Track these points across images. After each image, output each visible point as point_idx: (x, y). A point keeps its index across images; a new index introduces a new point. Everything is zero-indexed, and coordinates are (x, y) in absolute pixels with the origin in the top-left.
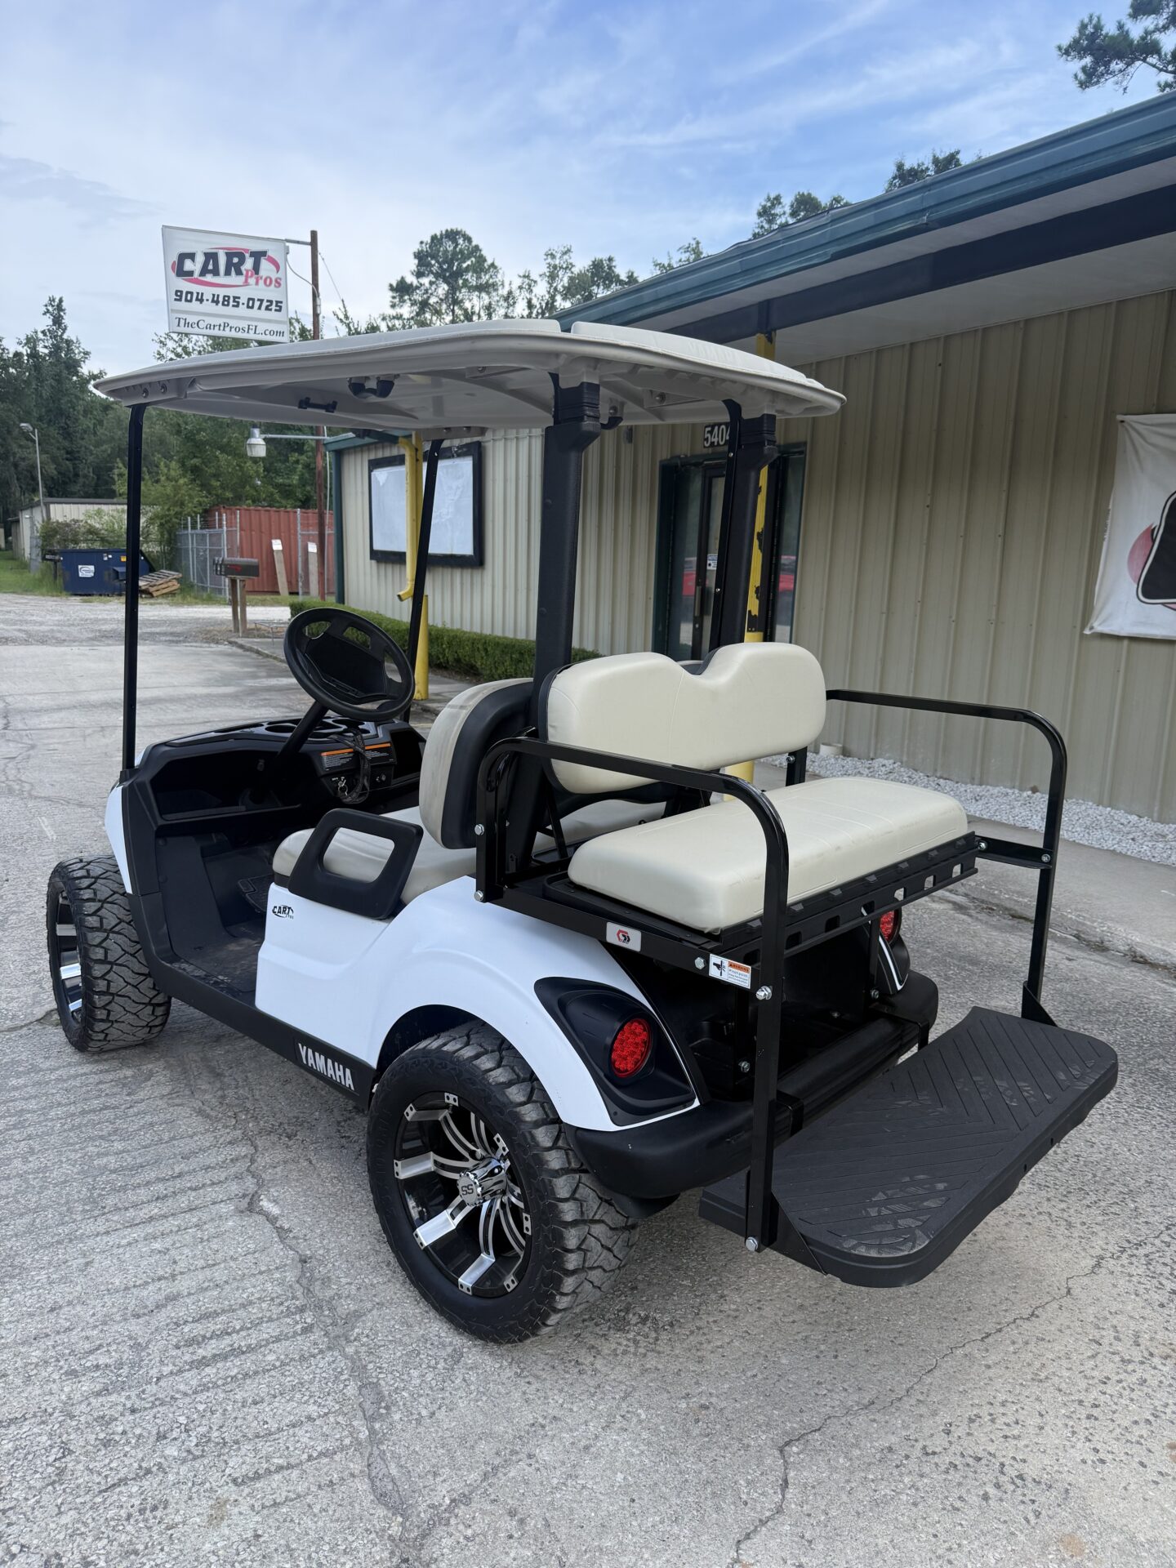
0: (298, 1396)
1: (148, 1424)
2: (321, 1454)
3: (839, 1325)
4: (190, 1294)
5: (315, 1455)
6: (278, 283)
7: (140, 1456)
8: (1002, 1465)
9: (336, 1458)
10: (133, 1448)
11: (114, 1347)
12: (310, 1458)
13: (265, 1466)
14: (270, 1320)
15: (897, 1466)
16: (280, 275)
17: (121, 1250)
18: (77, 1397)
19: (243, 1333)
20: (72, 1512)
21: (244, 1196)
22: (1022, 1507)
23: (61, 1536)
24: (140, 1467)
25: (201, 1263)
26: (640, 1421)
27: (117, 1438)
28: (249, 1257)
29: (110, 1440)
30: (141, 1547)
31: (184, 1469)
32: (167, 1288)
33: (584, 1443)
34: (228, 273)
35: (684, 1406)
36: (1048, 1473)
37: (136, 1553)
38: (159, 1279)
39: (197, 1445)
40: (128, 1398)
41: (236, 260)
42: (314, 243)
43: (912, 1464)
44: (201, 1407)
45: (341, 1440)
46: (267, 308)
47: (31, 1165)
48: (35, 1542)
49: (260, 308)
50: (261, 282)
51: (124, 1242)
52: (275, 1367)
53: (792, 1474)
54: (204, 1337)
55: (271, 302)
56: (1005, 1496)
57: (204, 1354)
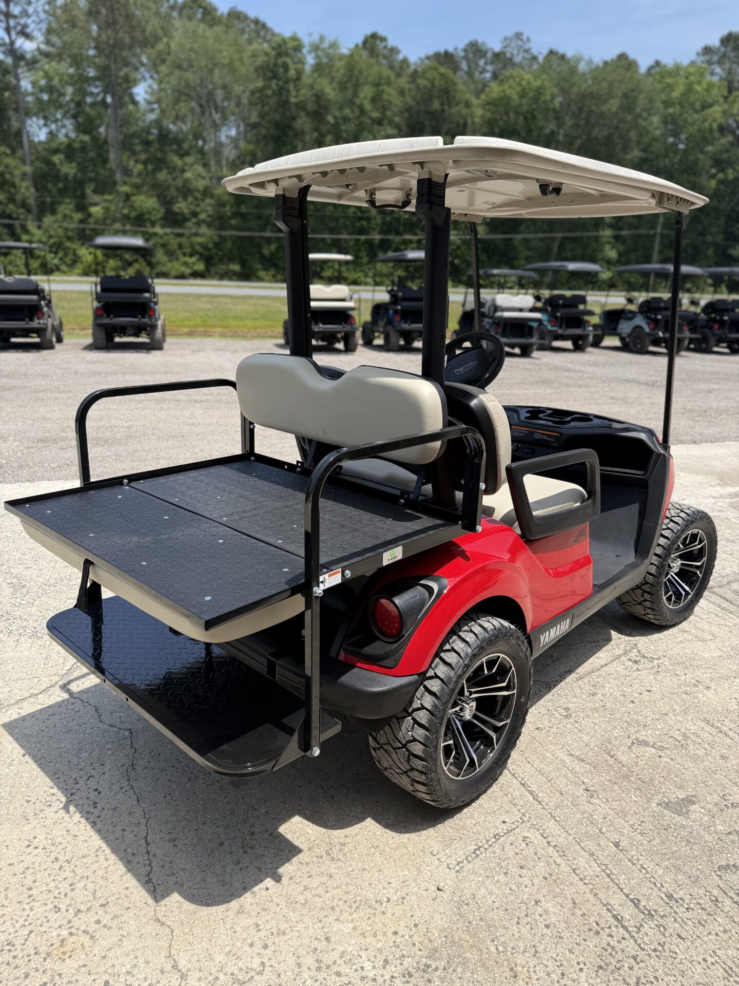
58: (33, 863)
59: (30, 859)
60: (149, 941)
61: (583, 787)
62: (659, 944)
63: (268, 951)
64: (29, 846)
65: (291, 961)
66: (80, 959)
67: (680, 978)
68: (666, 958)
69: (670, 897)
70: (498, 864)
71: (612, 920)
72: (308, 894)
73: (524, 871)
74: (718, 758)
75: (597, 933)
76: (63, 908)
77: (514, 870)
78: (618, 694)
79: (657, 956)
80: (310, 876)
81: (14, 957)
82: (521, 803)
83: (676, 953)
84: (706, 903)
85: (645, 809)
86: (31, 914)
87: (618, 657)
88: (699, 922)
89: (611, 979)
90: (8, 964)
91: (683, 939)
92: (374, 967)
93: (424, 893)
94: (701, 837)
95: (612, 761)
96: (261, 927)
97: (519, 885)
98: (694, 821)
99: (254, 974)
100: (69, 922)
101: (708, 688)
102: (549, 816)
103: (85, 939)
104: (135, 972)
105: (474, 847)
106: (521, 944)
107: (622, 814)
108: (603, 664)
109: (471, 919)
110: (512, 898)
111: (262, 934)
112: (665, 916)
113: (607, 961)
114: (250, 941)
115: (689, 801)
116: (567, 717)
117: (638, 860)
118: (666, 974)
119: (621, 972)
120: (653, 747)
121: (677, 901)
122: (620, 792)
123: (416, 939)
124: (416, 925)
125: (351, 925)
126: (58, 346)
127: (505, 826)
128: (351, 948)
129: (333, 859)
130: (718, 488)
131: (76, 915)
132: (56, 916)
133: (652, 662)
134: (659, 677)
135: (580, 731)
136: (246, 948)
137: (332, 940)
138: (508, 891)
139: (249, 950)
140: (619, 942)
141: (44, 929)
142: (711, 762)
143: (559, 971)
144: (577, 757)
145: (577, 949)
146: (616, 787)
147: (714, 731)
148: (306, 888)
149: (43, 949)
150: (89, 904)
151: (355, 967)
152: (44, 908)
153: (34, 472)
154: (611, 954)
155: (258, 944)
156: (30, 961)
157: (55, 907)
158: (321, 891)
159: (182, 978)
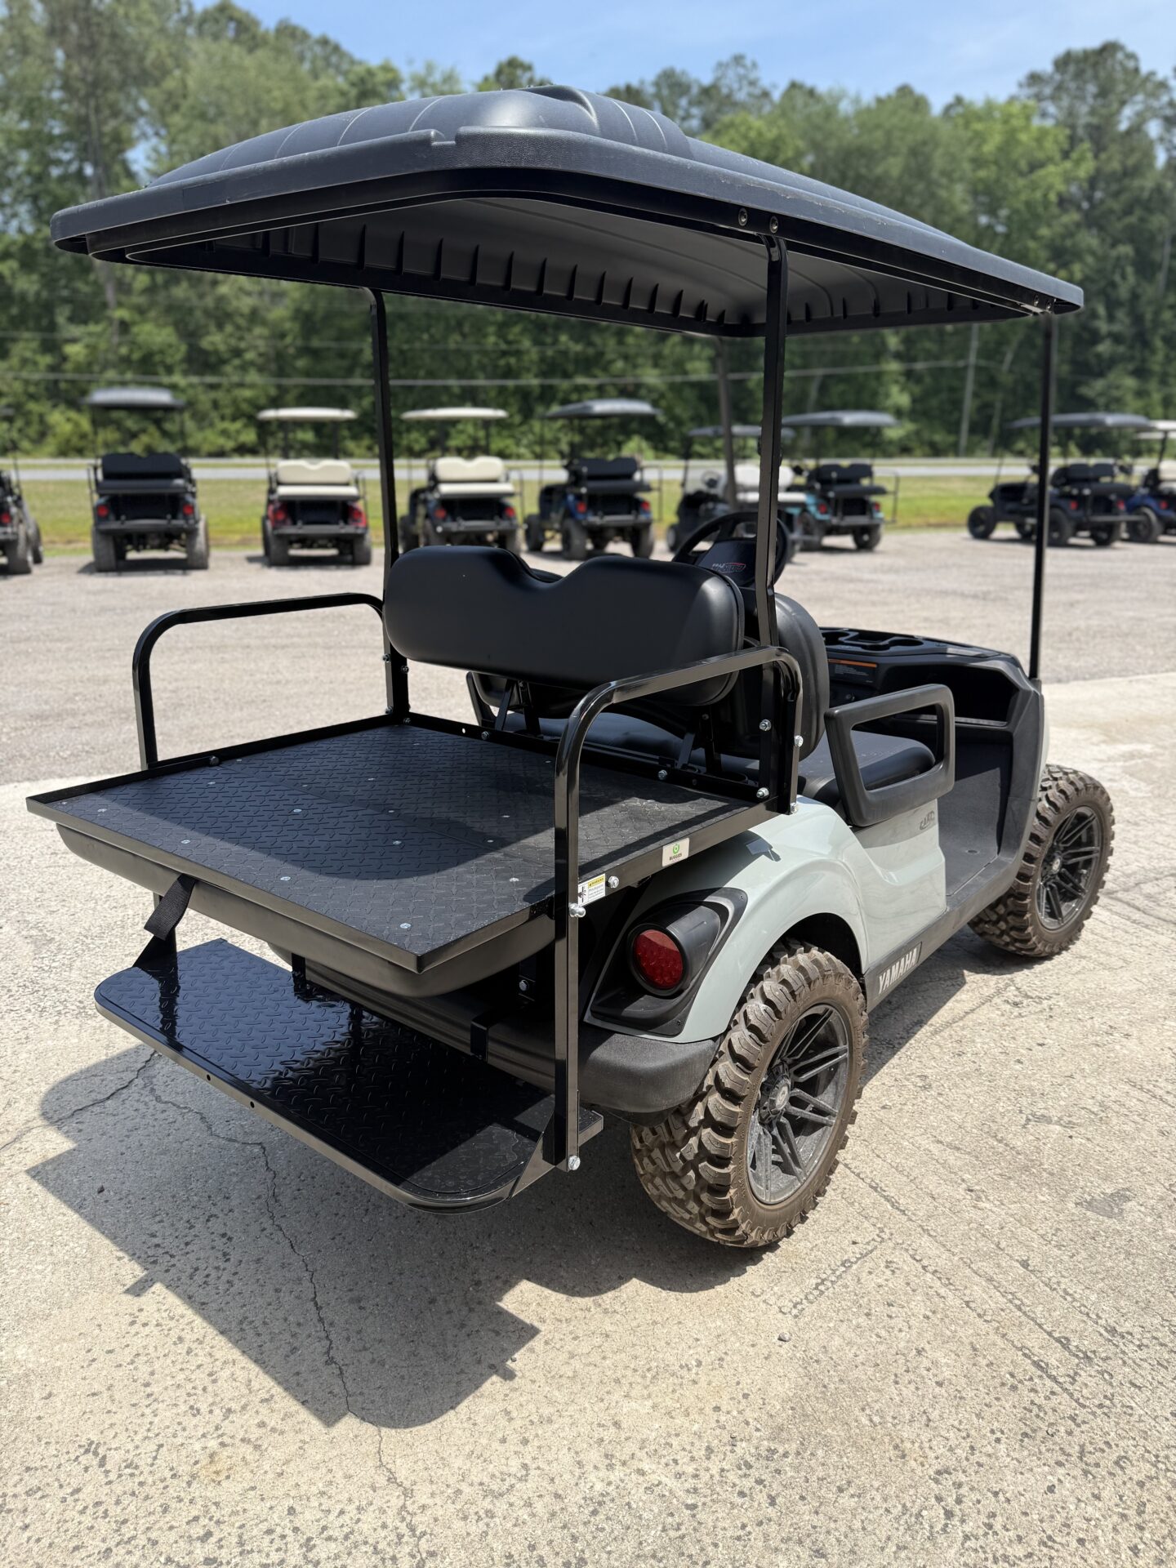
58: (145, 1347)
59: (138, 1343)
60: (346, 1447)
61: (964, 1186)
62: (1106, 1397)
63: (529, 1448)
64: (133, 1323)
65: (567, 1458)
66: (244, 1478)
67: (1142, 1442)
68: (1118, 1416)
69: (1113, 1331)
70: (855, 1302)
71: (1034, 1369)
72: (576, 1364)
73: (893, 1309)
74: (1155, 1133)
75: (1014, 1388)
76: (204, 1408)
77: (879, 1310)
78: (996, 1051)
79: (1105, 1414)
80: (576, 1338)
81: (141, 1484)
82: (876, 1214)
83: (1132, 1408)
84: (1165, 1336)
85: (1058, 1212)
86: (156, 1420)
87: (989, 999)
88: (1159, 1364)
89: (1043, 1449)
90: (133, 1494)
91: (1140, 1388)
92: (693, 1459)
93: (751, 1349)
94: (1145, 1246)
95: (1001, 1148)
96: (514, 1414)
97: (889, 1331)
98: (1132, 1224)
99: (513, 1481)
100: (217, 1428)
101: (1127, 1035)
102: (919, 1229)
103: (247, 1450)
104: (332, 1491)
105: (814, 1281)
106: (905, 1411)
107: (1026, 1220)
108: (967, 1009)
109: (826, 1381)
110: (882, 1348)
111: (518, 1423)
112: (1107, 1358)
113: (1035, 1427)
114: (500, 1435)
115: (1121, 1196)
116: (924, 1088)
117: (1059, 1283)
118: (1122, 1438)
119: (1056, 1438)
120: (1058, 1123)
121: (1123, 1337)
122: (1019, 1190)
123: (749, 1415)
124: (746, 1396)
125: (649, 1403)
126: (36, 569)
127: (856, 1248)
128: (654, 1434)
129: (606, 1311)
130: (1103, 746)
131: (226, 1417)
132: (195, 1421)
133: (1041, 1003)
134: (1054, 1024)
135: (948, 1107)
136: (496, 1445)
137: (624, 1425)
138: (874, 1339)
139: (501, 1448)
140: (1047, 1398)
141: (179, 1440)
142: (1146, 1141)
143: (966, 1444)
144: (949, 1145)
145: (987, 1412)
146: (1012, 1183)
147: (1145, 1097)
148: (572, 1356)
149: (184, 1469)
150: (244, 1401)
151: (663, 1461)
152: (175, 1411)
153: (34, 766)
154: (1037, 1416)
155: (514, 1438)
156: (166, 1487)
157: (192, 1407)
158: (595, 1357)
159: (406, 1496)
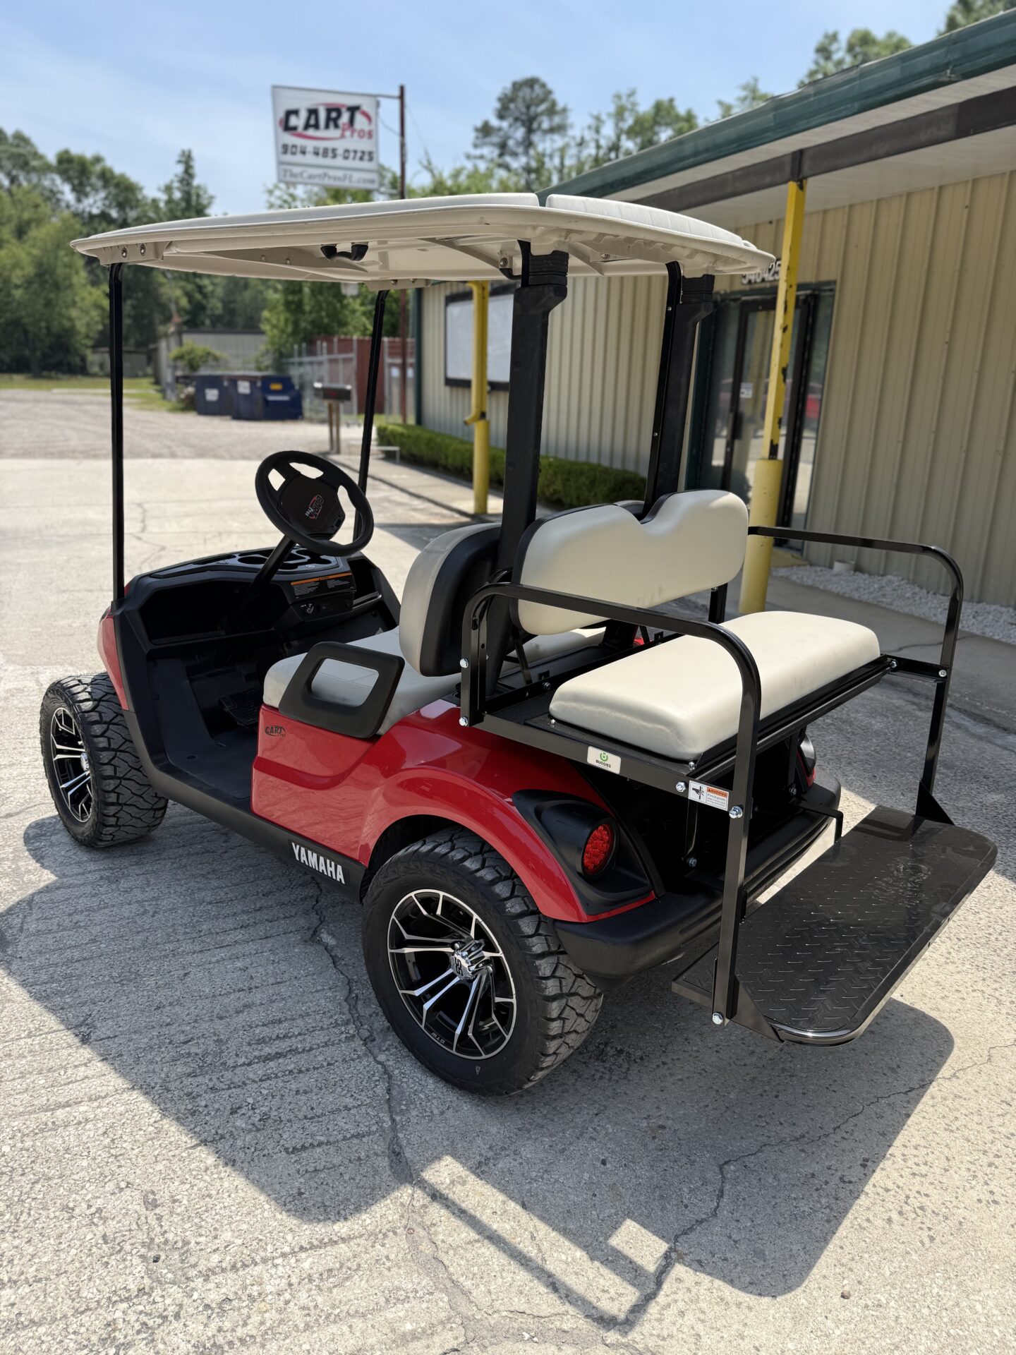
0: (339, 1089)
1: (224, 1100)
2: (353, 1136)
3: (783, 1070)
4: (262, 1004)
5: (349, 1136)
6: (370, 135)
7: (217, 1125)
8: (908, 1197)
9: (365, 1140)
10: (212, 1118)
11: (202, 1040)
12: (345, 1139)
13: (310, 1141)
14: (322, 1029)
15: (817, 1190)
16: (372, 127)
17: (211, 966)
18: (173, 1076)
19: (300, 1038)
20: (165, 1162)
21: (309, 929)
22: (920, 1232)
23: (156, 1179)
24: (217, 1133)
25: (272, 980)
26: (607, 1134)
27: (201, 1109)
28: (309, 978)
29: (195, 1111)
30: (214, 1192)
31: (248, 1138)
32: (246, 998)
33: (560, 1147)
34: (327, 127)
35: (645, 1124)
36: (947, 1207)
37: (210, 1196)
38: (239, 991)
39: (260, 1120)
40: (211, 1080)
41: (334, 115)
42: (402, 97)
43: (830, 1189)
44: (265, 1092)
45: (369, 1126)
46: (361, 159)
47: (146, 894)
48: (137, 1181)
49: (354, 158)
50: (356, 135)
51: (214, 960)
52: (322, 1066)
53: (727, 1187)
54: (271, 1038)
55: (363, 153)
56: (906, 1223)
57: (270, 1051)
